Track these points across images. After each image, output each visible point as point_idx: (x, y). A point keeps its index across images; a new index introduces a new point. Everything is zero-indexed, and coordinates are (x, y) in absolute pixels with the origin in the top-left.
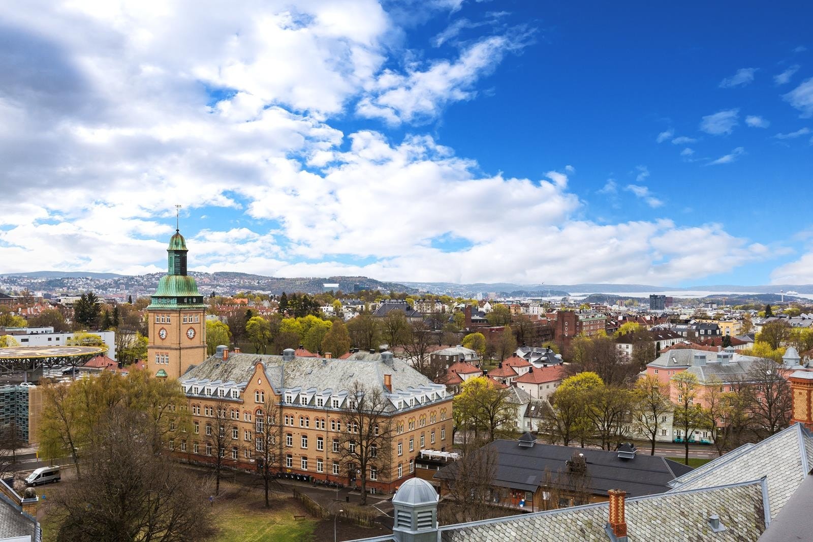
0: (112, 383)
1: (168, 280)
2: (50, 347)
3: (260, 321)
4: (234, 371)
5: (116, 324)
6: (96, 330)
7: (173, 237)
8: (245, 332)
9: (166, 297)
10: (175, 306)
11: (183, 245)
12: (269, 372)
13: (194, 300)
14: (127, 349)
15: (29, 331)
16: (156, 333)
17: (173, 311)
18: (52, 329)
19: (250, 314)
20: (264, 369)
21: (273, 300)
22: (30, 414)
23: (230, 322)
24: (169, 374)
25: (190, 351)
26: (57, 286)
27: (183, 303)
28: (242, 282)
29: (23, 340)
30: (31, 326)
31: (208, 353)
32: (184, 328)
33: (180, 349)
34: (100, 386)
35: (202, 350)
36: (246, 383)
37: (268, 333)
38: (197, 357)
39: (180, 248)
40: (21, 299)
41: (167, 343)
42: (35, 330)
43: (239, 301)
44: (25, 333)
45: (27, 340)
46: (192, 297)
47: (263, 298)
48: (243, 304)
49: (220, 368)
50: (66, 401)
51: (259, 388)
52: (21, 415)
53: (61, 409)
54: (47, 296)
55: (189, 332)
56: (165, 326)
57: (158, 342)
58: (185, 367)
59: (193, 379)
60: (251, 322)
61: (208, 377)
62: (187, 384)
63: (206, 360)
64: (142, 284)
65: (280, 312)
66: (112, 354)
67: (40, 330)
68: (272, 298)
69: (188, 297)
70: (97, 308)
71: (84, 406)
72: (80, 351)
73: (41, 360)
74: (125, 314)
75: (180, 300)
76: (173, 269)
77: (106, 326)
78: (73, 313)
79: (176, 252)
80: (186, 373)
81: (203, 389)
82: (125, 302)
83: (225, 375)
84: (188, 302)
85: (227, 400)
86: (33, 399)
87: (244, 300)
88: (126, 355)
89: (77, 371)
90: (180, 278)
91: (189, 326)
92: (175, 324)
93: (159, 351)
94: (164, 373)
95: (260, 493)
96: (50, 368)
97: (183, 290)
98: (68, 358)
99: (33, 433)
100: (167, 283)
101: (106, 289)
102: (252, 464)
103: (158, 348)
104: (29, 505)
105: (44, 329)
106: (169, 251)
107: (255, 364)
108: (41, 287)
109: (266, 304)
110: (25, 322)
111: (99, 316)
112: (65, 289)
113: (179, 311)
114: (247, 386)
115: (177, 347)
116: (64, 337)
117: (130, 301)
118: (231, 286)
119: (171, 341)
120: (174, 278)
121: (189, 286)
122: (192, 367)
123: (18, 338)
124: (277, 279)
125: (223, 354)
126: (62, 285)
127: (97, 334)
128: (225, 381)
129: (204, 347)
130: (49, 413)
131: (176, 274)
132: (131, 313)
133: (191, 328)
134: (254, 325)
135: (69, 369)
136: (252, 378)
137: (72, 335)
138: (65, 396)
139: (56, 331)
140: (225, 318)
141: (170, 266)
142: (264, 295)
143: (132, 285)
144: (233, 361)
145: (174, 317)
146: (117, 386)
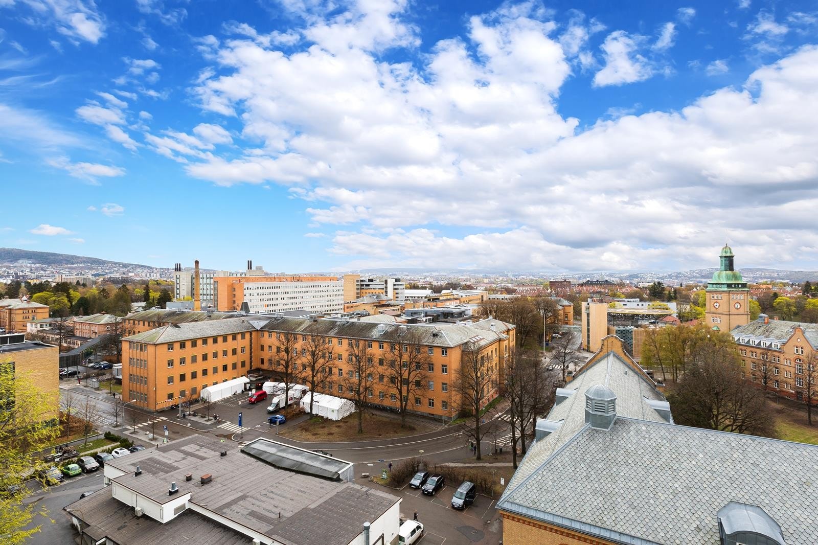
0: (685, 331)
1: (720, 274)
2: (642, 309)
3: (786, 300)
4: (775, 332)
5: (675, 298)
6: (663, 301)
7: (723, 249)
8: (772, 307)
9: (719, 284)
10: (726, 289)
11: (731, 253)
12: (807, 335)
13: (740, 286)
14: (684, 313)
15: (626, 300)
16: (712, 304)
17: (724, 292)
18: (638, 300)
19: (776, 295)
20: (803, 332)
21: (794, 286)
22: (634, 342)
23: (759, 300)
24: (721, 329)
25: (737, 316)
26: (634, 277)
27: (732, 287)
28: (763, 274)
29: (624, 305)
30: (626, 298)
31: (751, 319)
32: (732, 303)
33: (730, 315)
34: (677, 332)
35: (746, 316)
36: (786, 340)
37: (793, 309)
38: (743, 320)
39: (728, 254)
40: (618, 284)
41: (720, 311)
42: (629, 300)
43: (764, 287)
44: (624, 301)
45: (626, 305)
46: (738, 284)
47: (785, 284)
48: (769, 289)
49: (762, 328)
50: (657, 338)
51: (798, 344)
52: (628, 342)
53: (654, 342)
54: (631, 283)
55: (736, 305)
56: (718, 301)
57: (713, 310)
58: (733, 326)
59: (740, 334)
60: (778, 300)
61: (752, 333)
62: (736, 336)
63: (749, 323)
64: (687, 276)
65: (804, 294)
66: (675, 315)
67: (632, 300)
68: (793, 284)
69: (735, 284)
70: (663, 289)
71: (667, 341)
72: (659, 312)
73: (637, 315)
74: (680, 293)
75: (729, 286)
76: (723, 267)
77: (670, 299)
78: (648, 292)
79: (726, 257)
80: (735, 329)
81: (749, 340)
82: (678, 287)
83: (767, 333)
84: (735, 287)
85: (769, 349)
86: (635, 334)
87: (769, 286)
88: (683, 316)
89: (658, 323)
90: (729, 272)
91: (736, 301)
92: (726, 300)
93: (714, 315)
94: (718, 328)
95: (803, 414)
96: (643, 319)
97: (731, 280)
98: (653, 315)
99: (635, 352)
100: (719, 276)
101: (663, 279)
102: (792, 393)
103: (713, 313)
104: (660, 387)
105: (634, 300)
106: (721, 257)
107: (793, 328)
108: (627, 278)
109: (788, 289)
110: (623, 296)
111: (665, 294)
112: (639, 279)
113: (729, 292)
114: (787, 342)
115: (728, 313)
116: (646, 304)
117: (681, 285)
118: (753, 277)
119: (724, 309)
120: (724, 272)
121: (735, 277)
122: (739, 326)
123: (622, 304)
124: (795, 272)
125: (764, 320)
126: (637, 277)
127: (665, 303)
128: (766, 337)
129: (748, 315)
130: (647, 343)
131: (726, 270)
132: (684, 293)
133: (737, 303)
134: (780, 302)
135: (652, 321)
136: (790, 338)
137: (650, 303)
138: (656, 335)
139: (641, 301)
140: (755, 297)
141: (722, 265)
142: (785, 283)
143: (680, 277)
144: (773, 325)
145: (725, 296)
146: (688, 333)
